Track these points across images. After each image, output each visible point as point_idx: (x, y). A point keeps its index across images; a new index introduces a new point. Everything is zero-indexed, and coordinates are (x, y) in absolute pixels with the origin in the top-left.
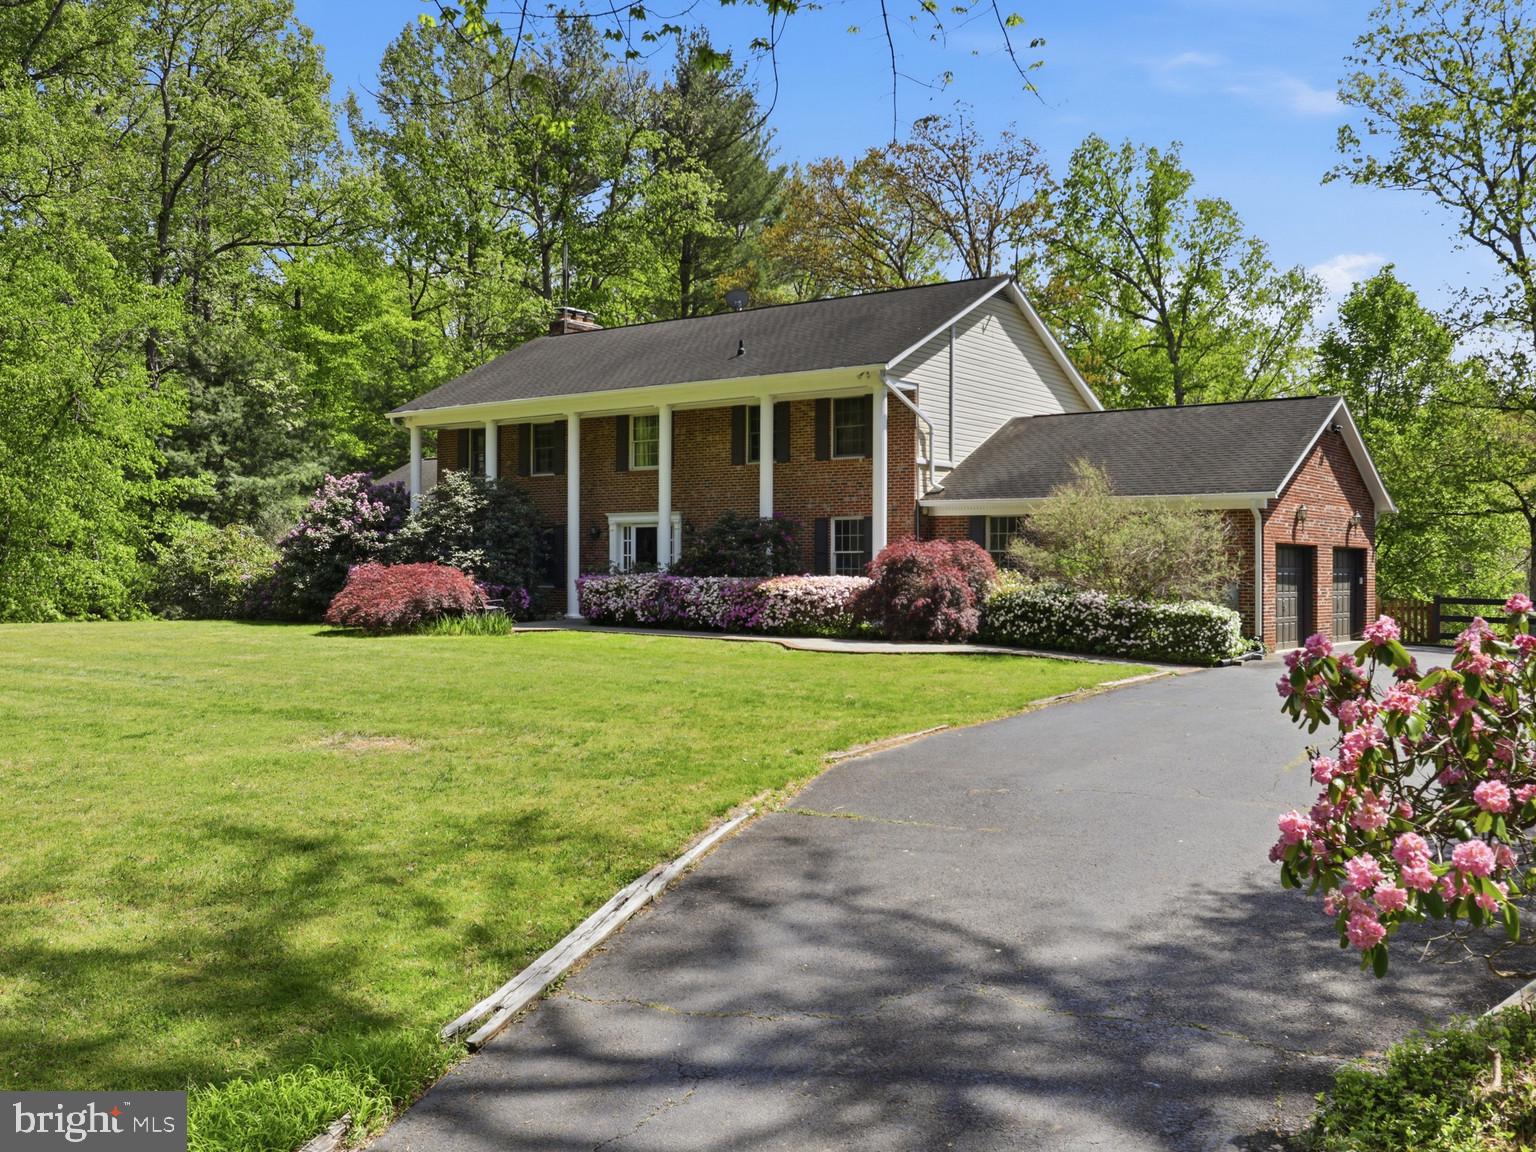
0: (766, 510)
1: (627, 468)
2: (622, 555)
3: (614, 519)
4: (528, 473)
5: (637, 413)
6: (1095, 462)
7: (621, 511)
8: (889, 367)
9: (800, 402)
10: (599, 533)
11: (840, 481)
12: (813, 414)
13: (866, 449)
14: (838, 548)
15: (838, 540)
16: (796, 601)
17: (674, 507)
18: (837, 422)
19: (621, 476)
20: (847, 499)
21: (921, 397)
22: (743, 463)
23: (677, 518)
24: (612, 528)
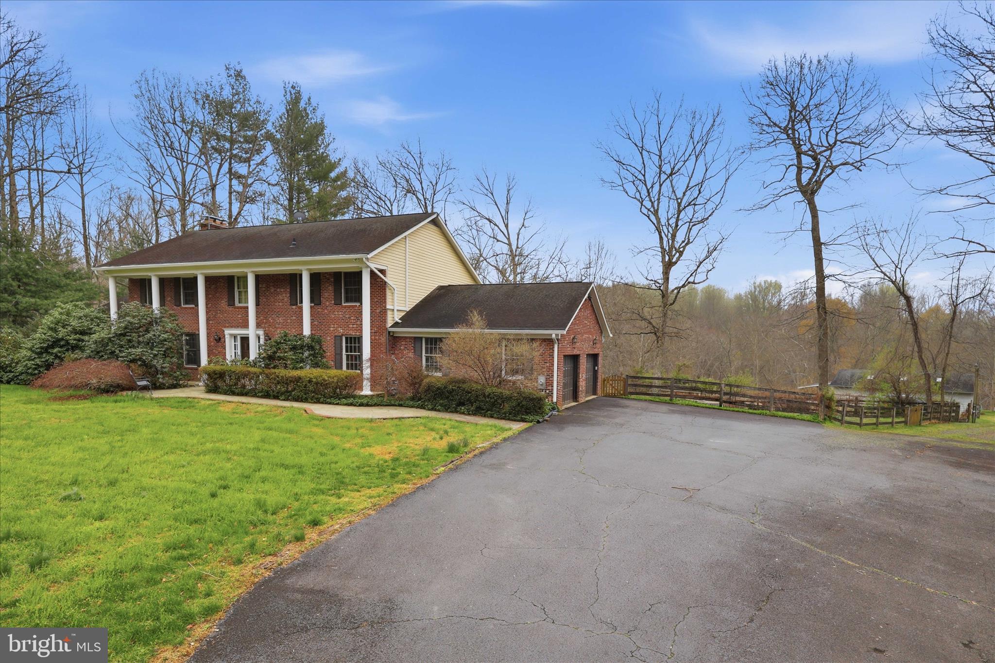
0: (307, 331)
1: (234, 304)
2: (234, 351)
3: (228, 332)
4: (180, 305)
5: (239, 275)
6: (480, 313)
7: (232, 327)
8: (369, 256)
9: (326, 273)
10: (220, 339)
11: (347, 316)
12: (332, 280)
13: (359, 299)
14: (347, 351)
15: (347, 347)
16: (317, 383)
17: (258, 325)
18: (345, 285)
19: (231, 308)
20: (351, 326)
21: (388, 273)
22: (297, 305)
23: (261, 332)
24: (227, 337)
